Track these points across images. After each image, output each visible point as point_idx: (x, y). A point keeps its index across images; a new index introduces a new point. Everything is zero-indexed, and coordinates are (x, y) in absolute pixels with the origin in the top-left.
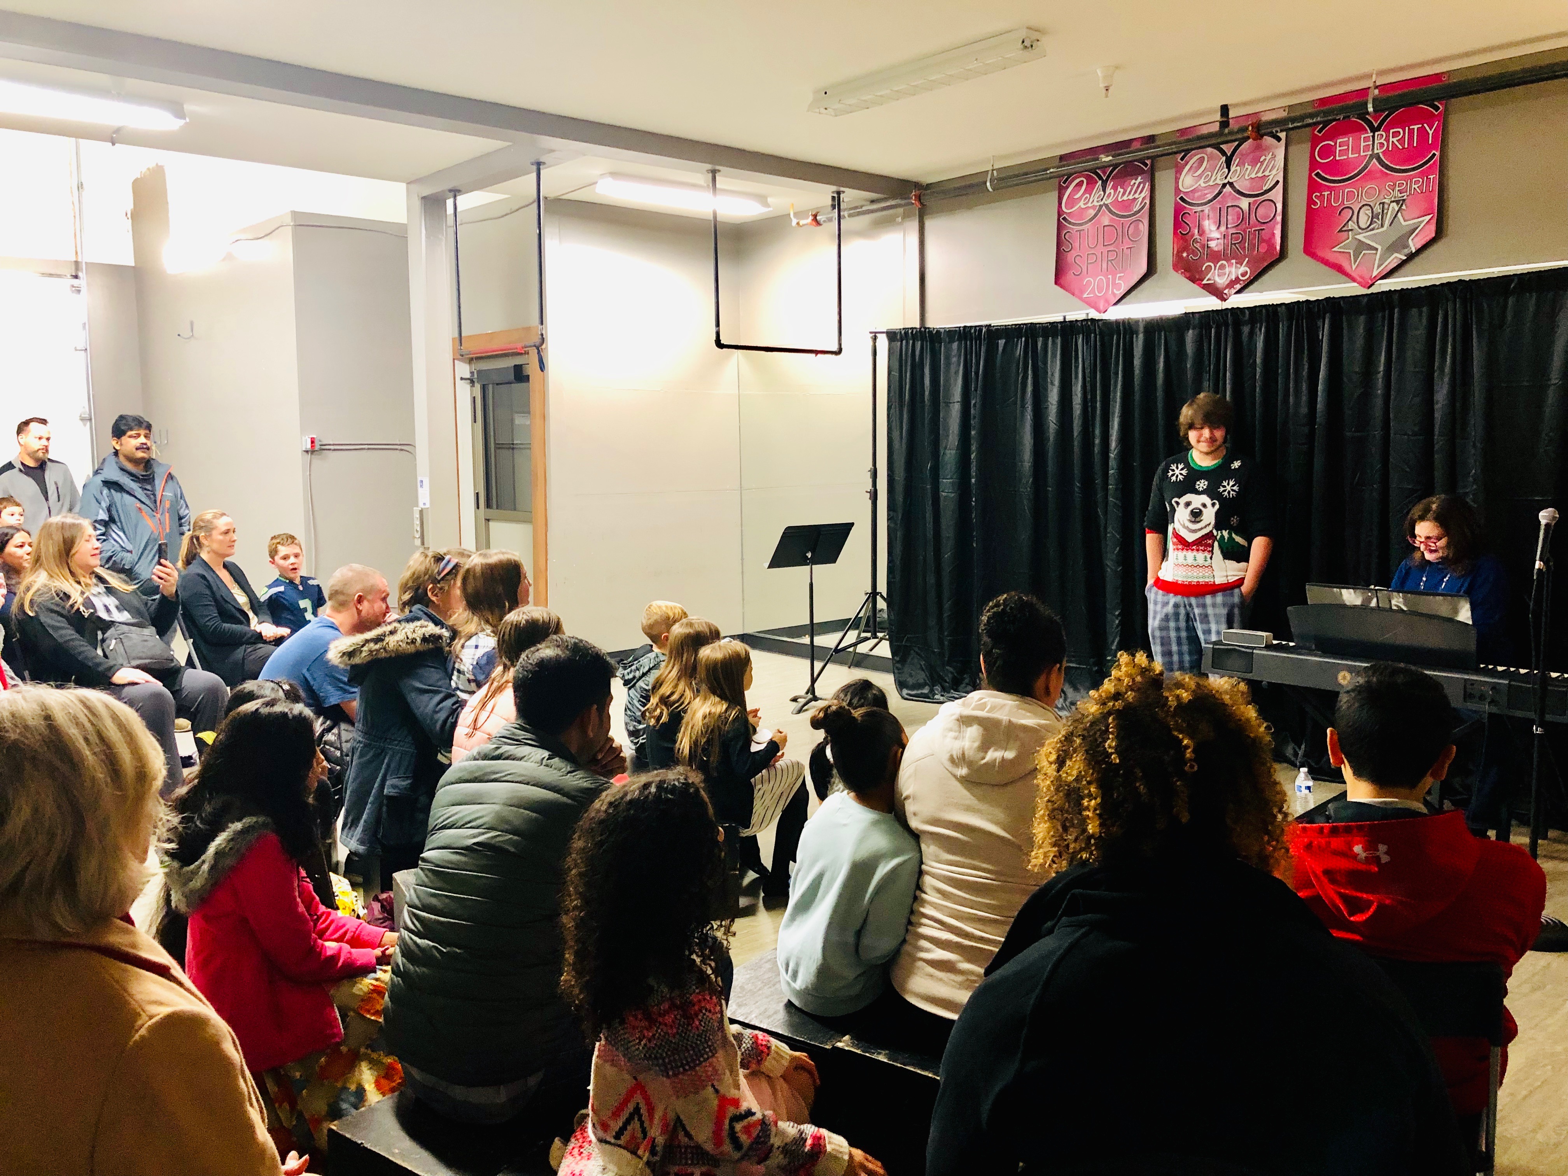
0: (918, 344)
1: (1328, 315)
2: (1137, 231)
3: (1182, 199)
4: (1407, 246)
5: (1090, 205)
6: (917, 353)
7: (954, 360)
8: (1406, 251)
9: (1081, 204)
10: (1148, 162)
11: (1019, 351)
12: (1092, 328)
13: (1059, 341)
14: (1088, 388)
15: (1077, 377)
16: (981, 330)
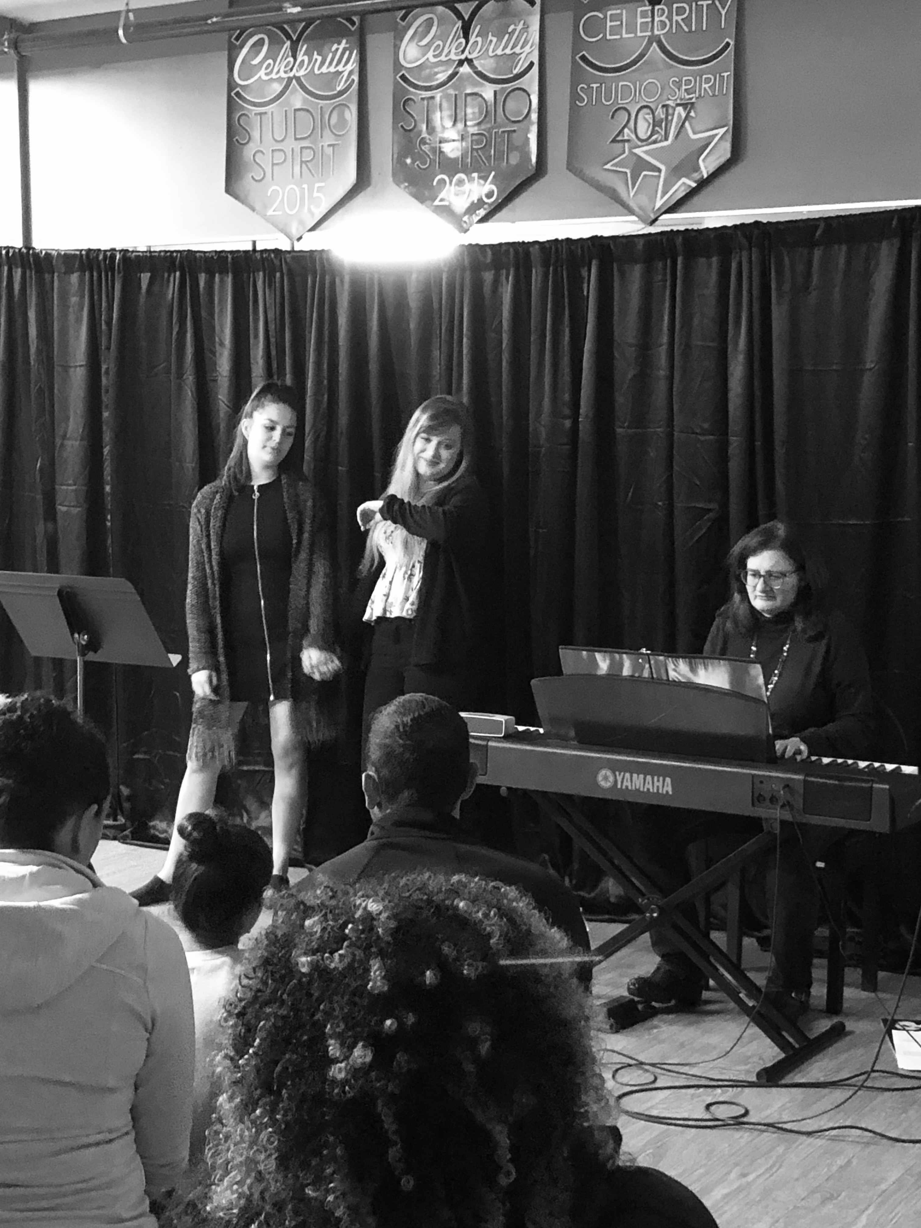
0: (18, 274)
1: (594, 262)
2: (342, 122)
3: (403, 77)
4: (697, 169)
5: (274, 76)
6: (17, 287)
7: (74, 300)
8: (696, 176)
9: (262, 73)
10: (355, 19)
11: (171, 291)
12: (277, 262)
13: (229, 279)
14: (274, 352)
15: (256, 336)
16: (113, 257)
